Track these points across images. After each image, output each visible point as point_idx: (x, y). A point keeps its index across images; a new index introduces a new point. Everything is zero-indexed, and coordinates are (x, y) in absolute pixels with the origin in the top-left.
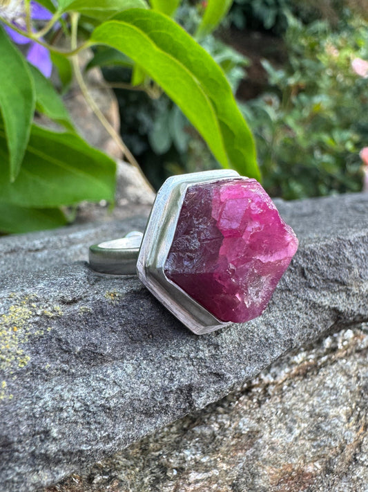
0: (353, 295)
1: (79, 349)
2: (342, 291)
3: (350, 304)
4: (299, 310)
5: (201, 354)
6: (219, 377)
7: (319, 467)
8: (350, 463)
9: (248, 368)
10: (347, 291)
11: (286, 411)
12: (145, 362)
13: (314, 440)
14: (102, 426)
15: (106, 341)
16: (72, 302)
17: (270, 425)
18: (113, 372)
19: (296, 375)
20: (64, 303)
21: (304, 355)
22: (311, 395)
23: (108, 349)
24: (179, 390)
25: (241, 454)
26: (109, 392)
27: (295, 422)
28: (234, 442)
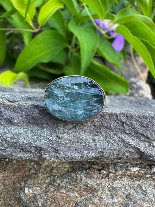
0: (153, 146)
1: (5, 117)
2: (147, 142)
3: (150, 150)
4: (114, 141)
5: (51, 138)
6: (56, 151)
9: (72, 154)
12: (30, 132)
15: (16, 118)
16: (12, 102)
17: (103, 190)
18: (14, 130)
19: (128, 176)
20: (9, 101)
21: (138, 169)
22: (131, 188)
23: (16, 121)
24: (36, 147)
25: (85, 193)
26: (8, 135)
27: (116, 195)
28: (84, 187)
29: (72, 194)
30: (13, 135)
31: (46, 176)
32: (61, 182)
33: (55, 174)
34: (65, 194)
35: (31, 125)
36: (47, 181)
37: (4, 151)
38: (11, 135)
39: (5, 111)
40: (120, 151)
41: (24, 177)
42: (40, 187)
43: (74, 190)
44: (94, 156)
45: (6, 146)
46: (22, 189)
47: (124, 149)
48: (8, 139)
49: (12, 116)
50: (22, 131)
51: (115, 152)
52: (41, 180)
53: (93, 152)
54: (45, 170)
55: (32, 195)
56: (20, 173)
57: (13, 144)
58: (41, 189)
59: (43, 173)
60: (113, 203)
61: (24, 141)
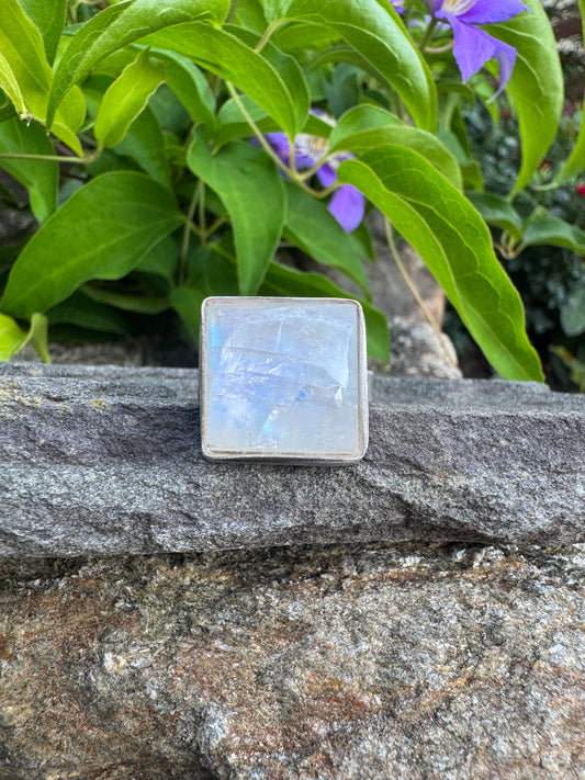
0: (434, 487)
1: (42, 441)
2: (418, 477)
3: (426, 498)
4: (340, 482)
5: (175, 489)
6: (191, 520)
7: (379, 702)
8: (426, 716)
9: (233, 524)
10: (424, 478)
11: (357, 617)
12: (114, 478)
13: (384, 666)
14: (40, 519)
15: (73, 443)
16: (58, 400)
17: (329, 625)
18: (70, 474)
19: (392, 580)
20: (49, 398)
21: (418, 560)
22: (401, 609)
23: (73, 451)
24: (136, 516)
25: (282, 643)
26: (55, 490)
27: (366, 634)
28: (278, 625)
29: (244, 651)
30: (69, 488)
31: (164, 612)
32: (210, 622)
33: (190, 604)
34: (224, 652)
35: (116, 460)
36: (168, 627)
37: (45, 534)
38: (64, 490)
39: (39, 425)
40: (354, 507)
41: (97, 626)
42: (148, 646)
43: (249, 637)
44: (290, 525)
45: (49, 518)
46: (95, 661)
47: (363, 501)
48: (54, 502)
49: (62, 439)
50: (91, 476)
51: (342, 510)
52: (151, 625)
53: (287, 516)
54: (158, 596)
55: (125, 672)
56: (81, 617)
57: (68, 512)
58: (152, 651)
59: (153, 604)
60: (359, 654)
61: (101, 502)
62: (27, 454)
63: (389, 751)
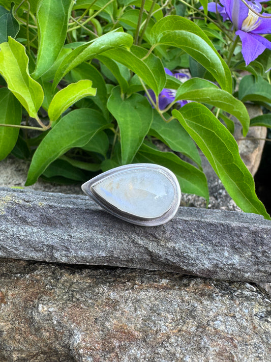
0: (161, 246)
1: (20, 216)
2: (155, 241)
4: (125, 240)
5: (63, 237)
6: (67, 249)
8: (159, 343)
9: (83, 252)
10: (158, 242)
11: (137, 301)
12: (43, 231)
13: (145, 321)
14: (15, 243)
15: (31, 217)
16: (27, 202)
17: (126, 302)
18: (28, 228)
19: (155, 288)
20: (25, 201)
21: (167, 281)
22: (156, 299)
23: (30, 220)
24: (48, 246)
25: (107, 308)
26: (22, 233)
27: (140, 308)
28: (106, 301)
29: (92, 309)
30: (27, 233)
31: (64, 291)
32: (80, 297)
33: (74, 289)
34: (84, 309)
35: (45, 225)
36: (64, 297)
37: (17, 249)
38: (25, 234)
39: (20, 210)
40: (130, 251)
41: (38, 294)
42: (56, 304)
43: (94, 304)
44: (104, 255)
45: (19, 244)
46: (35, 307)
47: (134, 249)
48: (21, 238)
49: (27, 216)
50: (35, 230)
51: (125, 252)
52: (58, 296)
53: (103, 252)
54: (63, 285)
55: (46, 313)
56: (33, 290)
57: (25, 242)
58: (57, 306)
59: (60, 288)
60: (136, 315)
61: (37, 240)
62: (14, 220)
63: (141, 355)
